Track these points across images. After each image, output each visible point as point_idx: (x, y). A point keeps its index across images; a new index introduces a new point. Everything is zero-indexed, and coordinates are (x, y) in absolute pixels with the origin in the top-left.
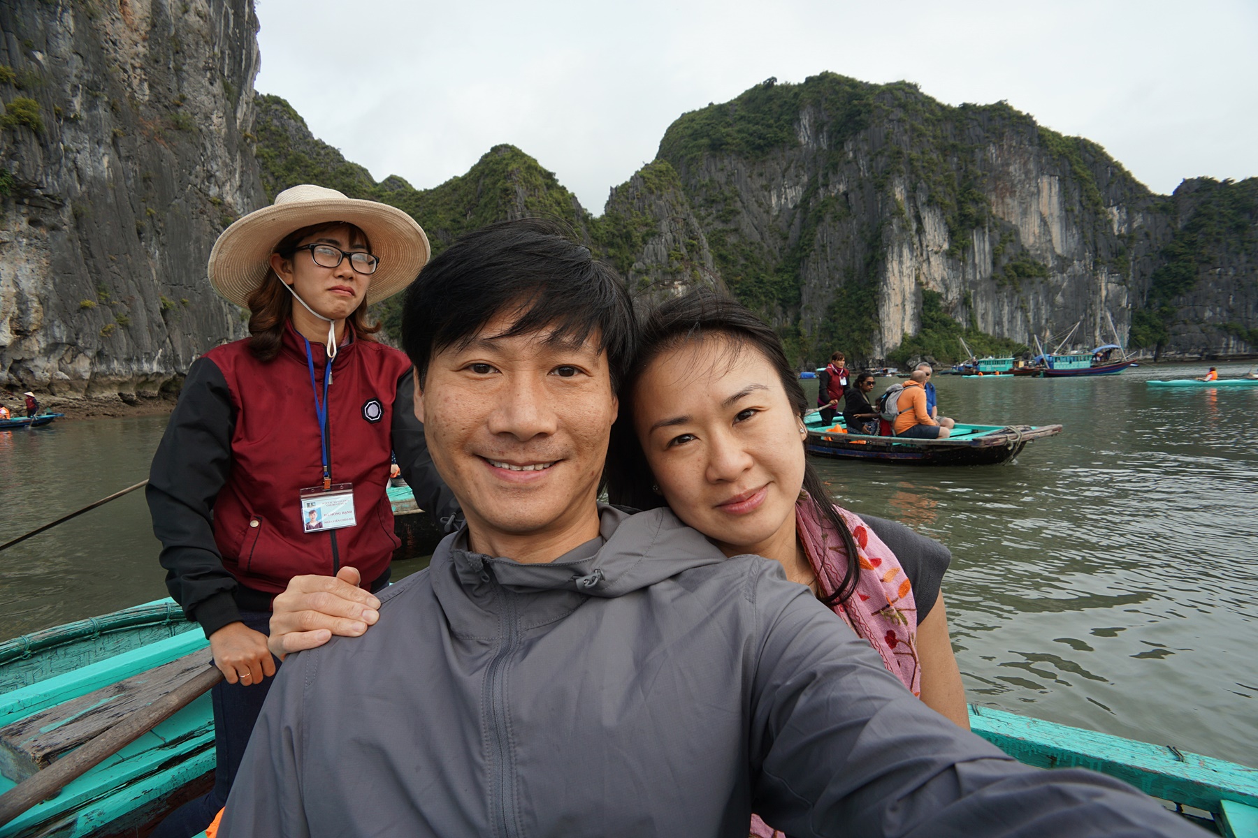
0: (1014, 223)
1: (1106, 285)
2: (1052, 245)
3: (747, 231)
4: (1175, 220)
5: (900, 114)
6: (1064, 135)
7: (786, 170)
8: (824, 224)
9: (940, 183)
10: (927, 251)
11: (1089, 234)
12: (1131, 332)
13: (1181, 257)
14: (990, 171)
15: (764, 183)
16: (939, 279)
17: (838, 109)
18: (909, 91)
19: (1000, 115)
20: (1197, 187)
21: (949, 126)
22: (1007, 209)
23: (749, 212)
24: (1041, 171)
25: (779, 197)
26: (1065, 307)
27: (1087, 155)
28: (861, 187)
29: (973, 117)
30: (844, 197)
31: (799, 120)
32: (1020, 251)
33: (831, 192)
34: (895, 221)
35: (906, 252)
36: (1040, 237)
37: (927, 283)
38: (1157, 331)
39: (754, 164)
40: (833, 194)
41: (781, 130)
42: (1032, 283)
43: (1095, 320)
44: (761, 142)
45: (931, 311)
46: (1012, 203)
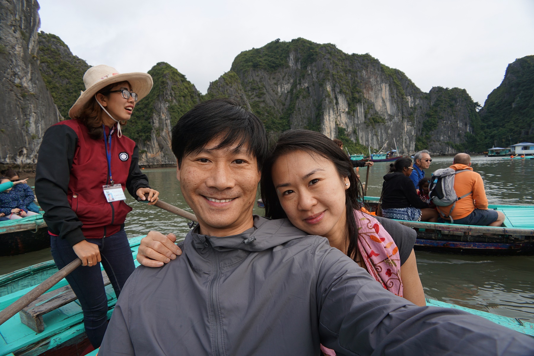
0: (372, 101)
1: (407, 126)
2: (387, 110)
3: (268, 102)
4: (430, 102)
5: (328, 56)
6: (391, 67)
7: (284, 77)
8: (299, 100)
9: (344, 85)
10: (340, 111)
11: (400, 107)
12: (416, 145)
13: (432, 116)
14: (363, 81)
15: (275, 82)
16: (344, 123)
17: (304, 53)
18: (332, 47)
19: (367, 59)
20: (437, 90)
21: (348, 62)
22: (369, 96)
23: (269, 94)
24: (382, 81)
25: (281, 88)
26: (392, 135)
27: (399, 76)
28: (314, 85)
29: (357, 59)
30: (307, 89)
31: (289, 57)
32: (375, 112)
33: (302, 87)
34: (327, 99)
35: (331, 112)
36: (382, 107)
37: (340, 124)
38: (424, 144)
39: (271, 74)
40: (303, 88)
41: (282, 60)
42: (379, 125)
43: (403, 140)
44: (274, 65)
45: (341, 135)
46: (372, 93)
